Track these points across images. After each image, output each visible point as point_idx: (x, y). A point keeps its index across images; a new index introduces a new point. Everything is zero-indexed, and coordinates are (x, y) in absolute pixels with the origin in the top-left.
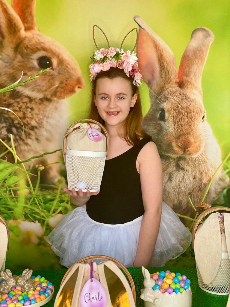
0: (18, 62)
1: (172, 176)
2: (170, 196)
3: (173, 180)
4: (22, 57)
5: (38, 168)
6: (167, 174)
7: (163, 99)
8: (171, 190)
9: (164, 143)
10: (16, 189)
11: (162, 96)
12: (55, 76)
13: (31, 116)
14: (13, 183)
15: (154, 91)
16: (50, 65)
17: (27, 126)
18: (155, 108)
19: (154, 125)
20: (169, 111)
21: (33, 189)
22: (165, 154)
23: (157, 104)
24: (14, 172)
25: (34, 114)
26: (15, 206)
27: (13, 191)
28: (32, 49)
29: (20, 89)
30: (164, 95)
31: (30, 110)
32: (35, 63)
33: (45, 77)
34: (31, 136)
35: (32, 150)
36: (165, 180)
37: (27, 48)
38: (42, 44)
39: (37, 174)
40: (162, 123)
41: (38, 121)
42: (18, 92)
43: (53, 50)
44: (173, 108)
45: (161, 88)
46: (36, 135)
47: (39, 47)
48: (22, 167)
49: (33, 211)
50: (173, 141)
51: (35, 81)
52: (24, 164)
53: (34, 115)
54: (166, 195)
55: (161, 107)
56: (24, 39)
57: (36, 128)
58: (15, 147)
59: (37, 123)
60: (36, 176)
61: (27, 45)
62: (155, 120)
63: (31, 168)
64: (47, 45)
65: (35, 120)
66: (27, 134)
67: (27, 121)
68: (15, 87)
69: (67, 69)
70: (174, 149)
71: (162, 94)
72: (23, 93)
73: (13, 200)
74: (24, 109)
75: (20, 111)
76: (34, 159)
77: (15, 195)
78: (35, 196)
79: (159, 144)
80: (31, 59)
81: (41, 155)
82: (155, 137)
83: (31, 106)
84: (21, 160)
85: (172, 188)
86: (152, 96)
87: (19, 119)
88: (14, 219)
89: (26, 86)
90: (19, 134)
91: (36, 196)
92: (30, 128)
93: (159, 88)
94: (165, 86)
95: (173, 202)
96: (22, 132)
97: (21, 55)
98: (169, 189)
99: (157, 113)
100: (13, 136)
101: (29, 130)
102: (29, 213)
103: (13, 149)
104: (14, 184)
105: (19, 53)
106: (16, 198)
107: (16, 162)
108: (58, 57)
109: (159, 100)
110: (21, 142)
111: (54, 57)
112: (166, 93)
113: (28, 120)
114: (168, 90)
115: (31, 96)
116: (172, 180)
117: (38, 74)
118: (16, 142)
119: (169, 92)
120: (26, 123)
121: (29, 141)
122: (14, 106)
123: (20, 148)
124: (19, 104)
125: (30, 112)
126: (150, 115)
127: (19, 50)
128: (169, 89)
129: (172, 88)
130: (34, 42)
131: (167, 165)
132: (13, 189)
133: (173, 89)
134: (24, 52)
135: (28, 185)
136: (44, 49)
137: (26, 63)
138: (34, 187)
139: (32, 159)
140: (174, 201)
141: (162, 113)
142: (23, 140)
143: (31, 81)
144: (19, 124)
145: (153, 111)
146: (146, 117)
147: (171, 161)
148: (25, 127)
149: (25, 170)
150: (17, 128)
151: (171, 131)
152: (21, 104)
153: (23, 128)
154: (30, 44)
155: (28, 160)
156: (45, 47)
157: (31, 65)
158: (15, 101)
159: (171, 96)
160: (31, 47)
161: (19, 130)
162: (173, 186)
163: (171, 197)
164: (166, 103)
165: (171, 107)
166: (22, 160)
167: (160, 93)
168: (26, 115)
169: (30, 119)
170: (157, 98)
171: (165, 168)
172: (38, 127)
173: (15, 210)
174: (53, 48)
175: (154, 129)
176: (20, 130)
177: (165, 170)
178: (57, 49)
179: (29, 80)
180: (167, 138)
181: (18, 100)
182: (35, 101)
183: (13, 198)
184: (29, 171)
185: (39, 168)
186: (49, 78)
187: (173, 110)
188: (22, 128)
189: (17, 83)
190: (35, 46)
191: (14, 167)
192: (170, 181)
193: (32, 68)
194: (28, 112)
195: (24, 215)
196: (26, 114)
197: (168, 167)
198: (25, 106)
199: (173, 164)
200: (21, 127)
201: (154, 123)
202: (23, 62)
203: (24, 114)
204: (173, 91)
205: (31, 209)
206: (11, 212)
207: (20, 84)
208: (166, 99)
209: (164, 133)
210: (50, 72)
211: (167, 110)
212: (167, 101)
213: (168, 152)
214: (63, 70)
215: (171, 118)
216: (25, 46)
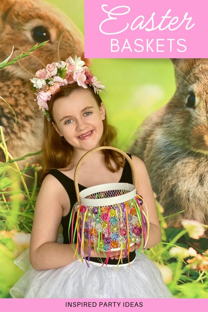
0: (7, 34)
1: (203, 178)
2: (200, 203)
3: (205, 184)
4: (12, 27)
5: (34, 168)
6: (197, 175)
7: (193, 79)
8: (202, 196)
9: (193, 136)
10: (9, 194)
11: (191, 76)
12: (54, 52)
13: (25, 103)
14: (5, 186)
15: (181, 70)
16: (48, 37)
17: (20, 115)
18: (182, 92)
19: (181, 113)
20: (200, 95)
21: (29, 194)
22: (194, 150)
23: (184, 85)
24: (5, 173)
25: (28, 100)
26: (8, 214)
27: (5, 196)
28: (24, 18)
29: (10, 69)
30: (194, 74)
31: (23, 96)
32: (29, 35)
33: (41, 54)
34: (25, 129)
35: (27, 145)
36: (195, 184)
37: (18, 15)
38: (37, 11)
39: (33, 176)
40: (191, 110)
41: (33, 109)
42: (8, 73)
43: (51, 18)
44: (206, 91)
45: (190, 65)
46: (31, 127)
47: (33, 14)
48: (15, 167)
49: (30, 221)
50: (205, 134)
51: (28, 58)
52: (17, 163)
53: (29, 102)
54: (196, 203)
55: (190, 90)
56: (14, 5)
57: (31, 118)
58: (6, 142)
59: (33, 112)
60: (33, 178)
61: (18, 12)
62: (182, 107)
63: (26, 168)
64: (43, 11)
65: (29, 107)
66: (20, 126)
67: (20, 110)
68: (4, 66)
69: (69, 42)
70: (207, 144)
71: (192, 72)
72: (14, 74)
73: (5, 207)
74: (16, 94)
75: (11, 96)
76: (29, 157)
77: (7, 201)
78: (31, 202)
79: (186, 137)
80: (24, 30)
81: (37, 152)
82: (182, 129)
83: (24, 90)
84: (13, 158)
85: (204, 193)
86: (178, 75)
87: (10, 107)
88: (6, 230)
89: (17, 65)
90: (11, 125)
91: (33, 202)
92: (23, 118)
93: (187, 65)
94: (195, 62)
95: (204, 211)
96: (14, 123)
97: (10, 25)
98: (199, 194)
99: (185, 97)
100: (4, 128)
101: (23, 120)
102: (25, 223)
103: (3, 144)
104: (6, 188)
105: (9, 22)
106: (9, 205)
107: (8, 161)
108: (57, 26)
109: (188, 81)
110: (13, 136)
111: (52, 27)
112: (197, 71)
113: (21, 108)
114: (200, 68)
115: (24, 78)
116: (203, 184)
117: (32, 50)
118: (8, 136)
119: (201, 69)
120: (19, 112)
121: (23, 135)
122: (3, 91)
123: (12, 143)
124: (9, 88)
125: (24, 98)
126: (176, 100)
127: (8, 19)
128: (200, 66)
129: (204, 65)
130: (26, 8)
131: (197, 165)
132: (4, 194)
133: (206, 66)
134: (14, 21)
135: (23, 189)
136: (40, 17)
137: (17, 35)
138: (30, 191)
139: (27, 157)
140: (206, 211)
141: (191, 97)
142: (15, 133)
143: (23, 59)
144: (10, 113)
145: (180, 95)
146: (170, 103)
147: (202, 159)
148: (18, 118)
149: (19, 170)
150: (8, 118)
151: (203, 121)
152: (12, 88)
153: (16, 119)
154: (22, 10)
155: (22, 159)
156: (41, 15)
157: (23, 38)
158: (5, 85)
159: (203, 75)
160: (23, 15)
161: (10, 121)
162: (204, 190)
163: (202, 205)
164: (197, 84)
165: (203, 89)
166: (15, 158)
167: (188, 72)
168: (18, 102)
169: (24, 107)
170: (184, 78)
171: (195, 168)
172: (34, 117)
173: (7, 219)
174: (51, 14)
175: (181, 118)
176: (12, 120)
177: (194, 170)
178: (56, 17)
179: (22, 58)
180: (197, 130)
181: (8, 83)
182: (29, 84)
183: (5, 204)
184: (24, 172)
185: (36, 168)
186: (46, 54)
187: (205, 93)
188: (14, 118)
189: (7, 61)
190: (28, 14)
191: (5, 167)
192: (201, 184)
193: (25, 42)
194: (21, 99)
195: (19, 224)
196: (19, 100)
197: (198, 167)
198: (18, 91)
199: (205, 162)
200: (12, 116)
201: (181, 110)
202: (13, 34)
203: (16, 100)
204: (205, 69)
205: (27, 218)
206: (3, 222)
207: (10, 63)
208: (197, 79)
209: (194, 123)
210: (47, 47)
211: (198, 94)
212: (197, 82)
213: (198, 147)
214: (65, 44)
215: (202, 104)
216: (16, 13)
